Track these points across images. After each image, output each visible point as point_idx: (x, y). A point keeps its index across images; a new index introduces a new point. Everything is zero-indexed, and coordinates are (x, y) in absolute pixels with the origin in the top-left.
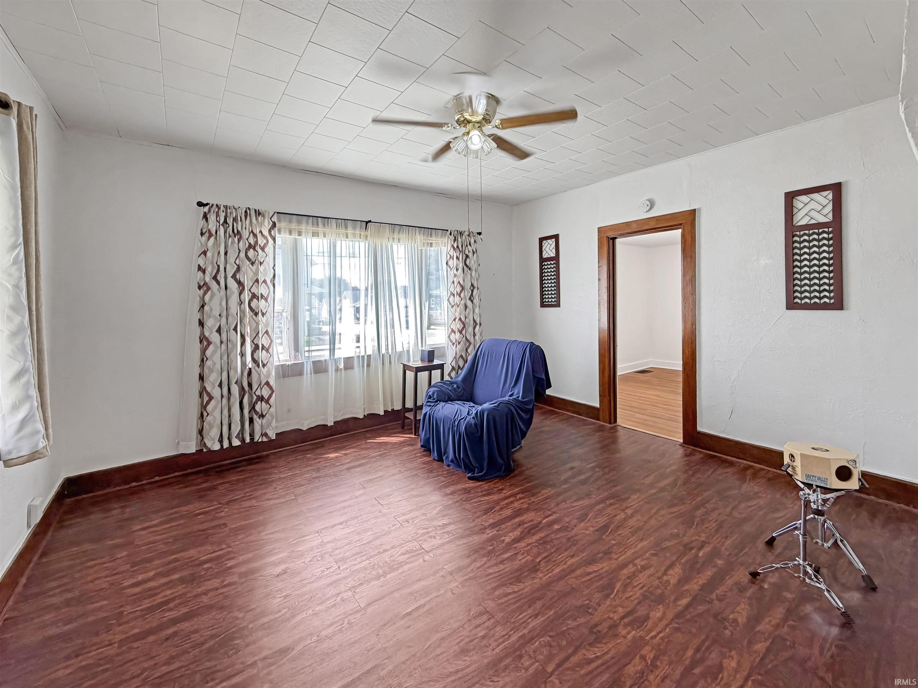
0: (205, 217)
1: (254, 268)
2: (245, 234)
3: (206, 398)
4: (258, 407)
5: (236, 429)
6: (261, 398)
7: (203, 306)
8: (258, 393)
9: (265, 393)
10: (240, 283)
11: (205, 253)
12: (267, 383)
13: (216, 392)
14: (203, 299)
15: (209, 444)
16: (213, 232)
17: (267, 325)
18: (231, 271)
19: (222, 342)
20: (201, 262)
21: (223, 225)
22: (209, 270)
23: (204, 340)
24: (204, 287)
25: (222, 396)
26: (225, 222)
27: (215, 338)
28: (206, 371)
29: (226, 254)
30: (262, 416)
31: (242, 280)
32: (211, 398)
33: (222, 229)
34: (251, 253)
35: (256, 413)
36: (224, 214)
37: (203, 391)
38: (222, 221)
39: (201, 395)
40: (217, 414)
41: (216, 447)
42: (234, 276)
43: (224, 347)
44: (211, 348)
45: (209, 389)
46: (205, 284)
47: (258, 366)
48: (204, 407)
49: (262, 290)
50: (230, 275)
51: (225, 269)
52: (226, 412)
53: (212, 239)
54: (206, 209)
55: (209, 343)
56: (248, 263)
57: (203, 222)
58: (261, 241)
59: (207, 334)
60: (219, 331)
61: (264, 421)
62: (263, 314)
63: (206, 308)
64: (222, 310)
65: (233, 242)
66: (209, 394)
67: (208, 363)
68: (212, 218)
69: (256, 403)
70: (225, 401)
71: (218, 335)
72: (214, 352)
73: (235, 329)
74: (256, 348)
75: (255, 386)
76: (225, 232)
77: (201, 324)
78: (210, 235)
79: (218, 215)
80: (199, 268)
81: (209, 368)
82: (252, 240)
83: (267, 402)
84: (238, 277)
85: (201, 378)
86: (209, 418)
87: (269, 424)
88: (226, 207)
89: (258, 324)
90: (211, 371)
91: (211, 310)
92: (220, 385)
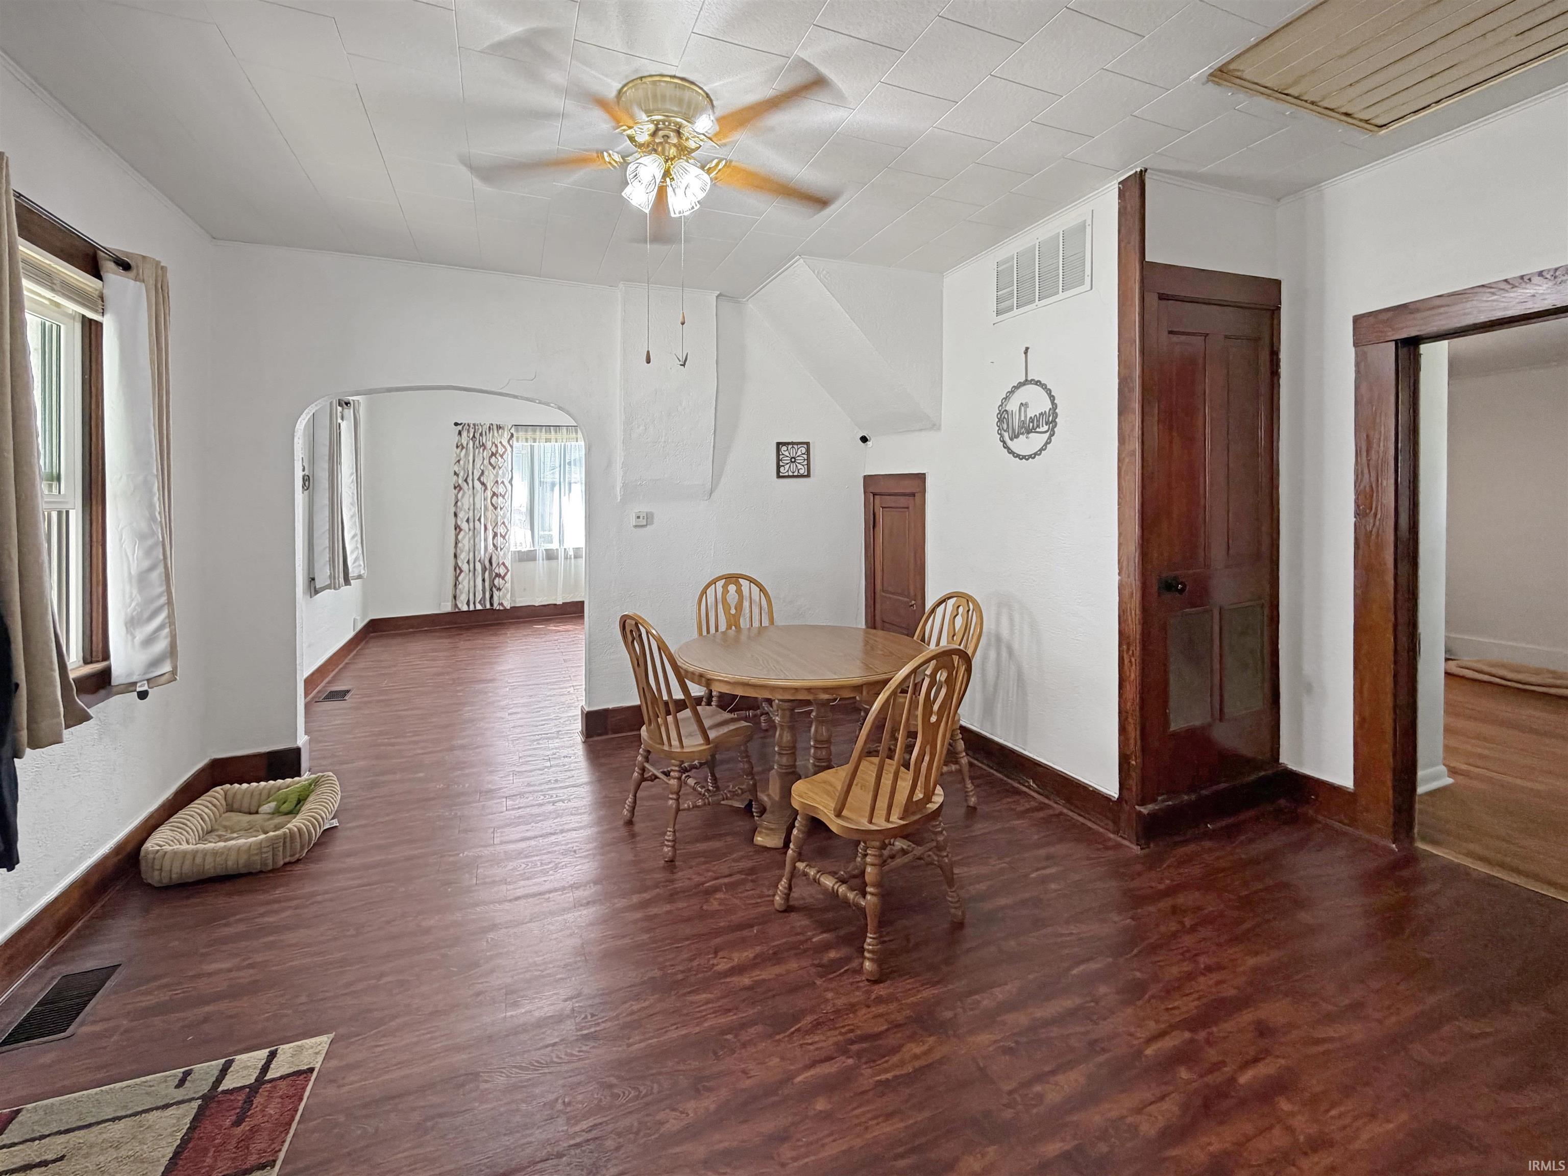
0: (460, 433)
1: (495, 472)
2: (489, 445)
3: (458, 571)
4: (496, 582)
5: (479, 596)
6: (498, 575)
7: (456, 503)
9: (502, 571)
10: (483, 484)
11: (459, 461)
12: (503, 564)
13: (465, 567)
14: (456, 496)
15: (460, 605)
16: (465, 445)
17: (504, 517)
18: (477, 474)
19: (469, 530)
20: (456, 469)
21: (472, 439)
22: (461, 474)
23: (457, 528)
24: (458, 487)
25: (470, 571)
26: (474, 436)
27: (464, 526)
28: (458, 551)
29: (474, 461)
30: (499, 589)
31: (485, 482)
32: (461, 571)
33: (471, 443)
34: (493, 460)
35: (495, 587)
36: (473, 430)
37: (456, 567)
38: (471, 436)
39: (455, 570)
40: (466, 583)
41: (465, 608)
42: (479, 479)
45: (460, 564)
46: (459, 485)
47: (497, 549)
48: (457, 578)
49: (501, 490)
50: (476, 478)
51: (473, 473)
52: (472, 583)
53: (464, 450)
54: (460, 427)
55: (461, 530)
56: (490, 468)
57: (457, 438)
58: (501, 450)
59: (459, 523)
60: (468, 521)
61: (501, 593)
62: (501, 509)
63: (459, 504)
64: (470, 506)
65: (479, 452)
66: (460, 569)
67: (460, 545)
68: (464, 434)
69: (495, 578)
70: (471, 574)
71: (466, 524)
72: (464, 537)
73: (479, 520)
74: (495, 535)
75: (494, 565)
76: (474, 444)
77: (456, 515)
78: (463, 447)
79: (468, 432)
80: (455, 473)
81: (461, 549)
82: (494, 450)
83: (503, 578)
85: (455, 556)
86: (460, 586)
87: (505, 596)
88: (474, 425)
89: (497, 516)
90: (462, 551)
91: (463, 505)
92: (469, 562)
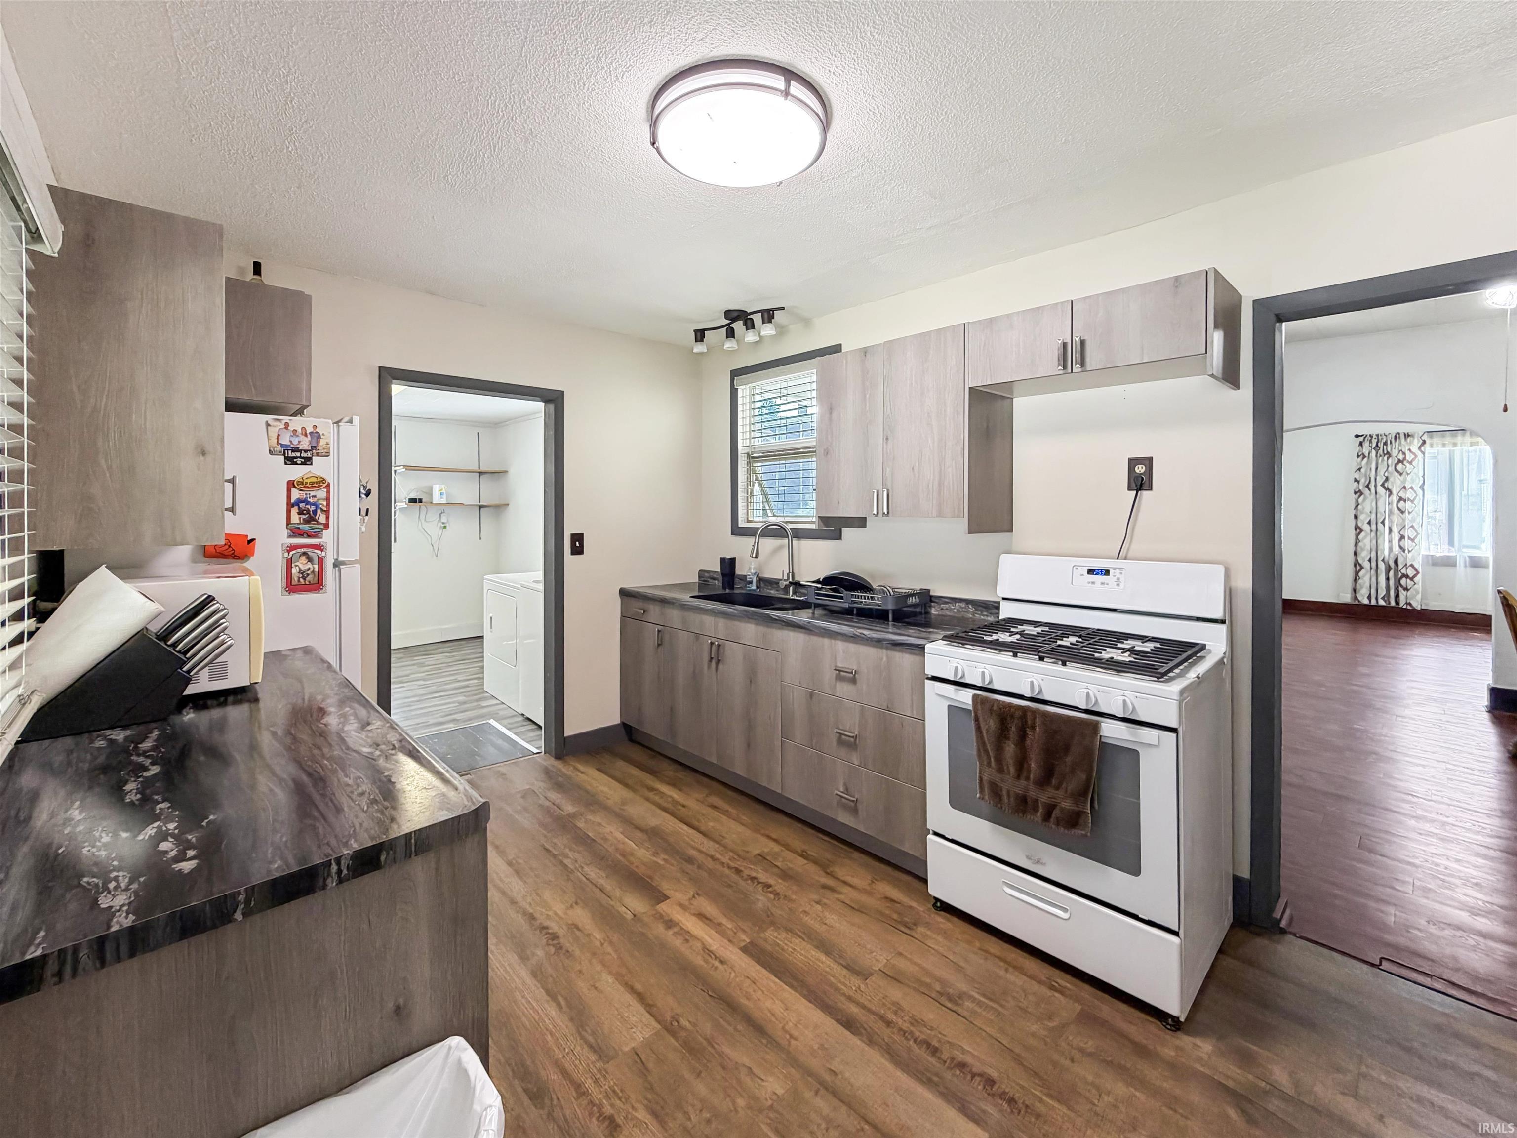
0: (1361, 444)
1: (1402, 478)
2: (1395, 453)
3: (1358, 568)
4: (1403, 581)
5: (1382, 592)
6: (1407, 576)
7: (1357, 506)
8: (1403, 571)
9: (1410, 572)
10: (1387, 489)
11: (1359, 469)
12: (1412, 565)
13: (1366, 564)
14: (1357, 501)
15: (1360, 598)
16: (1367, 454)
17: (1413, 520)
18: (1380, 480)
19: (1371, 531)
20: (1357, 476)
21: (1374, 449)
22: (1362, 481)
23: (1358, 529)
24: (1359, 493)
25: (1371, 568)
26: (1377, 446)
27: (1366, 527)
28: (1359, 549)
29: (1377, 469)
30: (1406, 589)
31: (1390, 487)
32: (1362, 568)
33: (1374, 452)
34: (1399, 466)
35: (1402, 586)
36: (1376, 440)
37: (1356, 563)
38: (1374, 445)
39: (1355, 566)
40: (1367, 578)
41: (1366, 601)
42: (1383, 485)
43: (1373, 534)
44: (1363, 534)
45: (1360, 561)
46: (1360, 491)
47: (1404, 551)
48: (1357, 574)
49: (1409, 494)
50: (1379, 483)
51: (1376, 479)
52: (1374, 579)
53: (1366, 460)
54: (1361, 439)
55: (1361, 531)
56: (1397, 474)
57: (1358, 448)
58: (1409, 457)
59: (1360, 524)
60: (1369, 523)
61: (1409, 593)
62: (1409, 513)
63: (1359, 507)
64: (1372, 508)
65: (1383, 460)
66: (1360, 565)
67: (1360, 544)
68: (1366, 444)
69: (1401, 578)
70: (1373, 572)
71: (1368, 526)
72: (1365, 537)
73: (1383, 522)
74: (1402, 537)
75: (1400, 566)
76: (1377, 453)
77: (1356, 517)
78: (1364, 457)
79: (1371, 442)
80: (1356, 480)
81: (1361, 547)
82: (1401, 457)
83: (1412, 579)
84: (1386, 485)
85: (1356, 554)
86: (1360, 581)
87: (1413, 597)
88: (1377, 435)
89: (1404, 520)
90: (1362, 550)
91: (1364, 508)
92: (1370, 560)
